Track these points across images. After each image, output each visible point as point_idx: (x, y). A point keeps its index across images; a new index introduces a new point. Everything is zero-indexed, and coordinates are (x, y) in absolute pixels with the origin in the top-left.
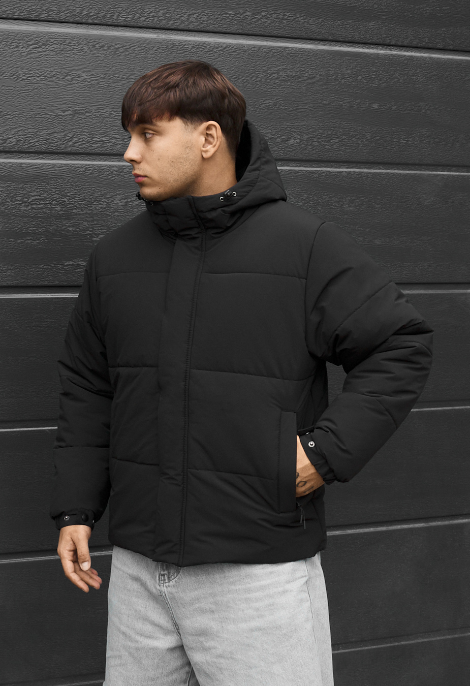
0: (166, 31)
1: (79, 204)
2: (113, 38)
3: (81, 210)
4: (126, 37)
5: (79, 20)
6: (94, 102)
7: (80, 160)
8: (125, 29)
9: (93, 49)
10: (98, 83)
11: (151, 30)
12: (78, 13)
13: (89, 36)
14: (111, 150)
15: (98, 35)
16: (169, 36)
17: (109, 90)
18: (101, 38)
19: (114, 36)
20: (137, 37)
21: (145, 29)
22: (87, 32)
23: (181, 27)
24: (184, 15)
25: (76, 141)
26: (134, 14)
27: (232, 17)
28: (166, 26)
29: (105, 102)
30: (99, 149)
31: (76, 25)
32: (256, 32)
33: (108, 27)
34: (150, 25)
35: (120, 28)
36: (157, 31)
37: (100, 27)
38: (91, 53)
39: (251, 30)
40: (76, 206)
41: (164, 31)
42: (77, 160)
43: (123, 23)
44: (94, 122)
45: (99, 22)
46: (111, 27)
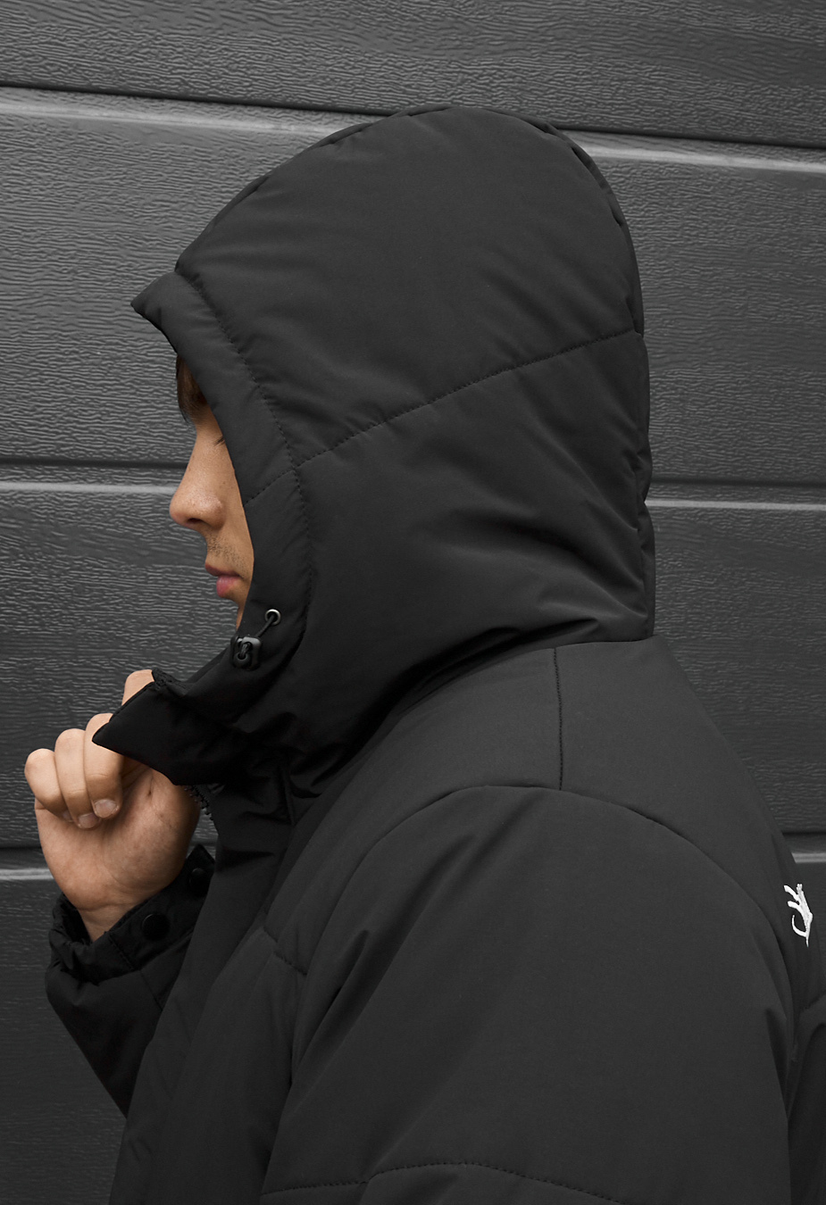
0: (301, 113)
1: (34, 606)
2: (146, 131)
3: (42, 625)
4: (183, 129)
5: (47, 79)
6: (85, 314)
7: (40, 481)
8: (181, 105)
9: (86, 161)
10: (98, 259)
11: (257, 111)
12: (45, 58)
13: (77, 124)
14: (134, 450)
15: (101, 122)
16: (309, 128)
17: (131, 278)
18: (108, 130)
19: (146, 126)
20: (217, 131)
21: (239, 108)
22: (69, 113)
23: (343, 104)
24: (354, 68)
25: (30, 425)
26: (206, 63)
27: (490, 75)
28: (303, 98)
29: (117, 313)
30: (96, 449)
31: (39, 92)
32: (560, 118)
33: (132, 99)
34: (257, 93)
35: (168, 104)
36: (277, 112)
37: (109, 99)
38: (81, 173)
39: (545, 113)
40: (24, 614)
41: (297, 112)
42: (32, 478)
43: (175, 89)
44: (85, 371)
45: (107, 85)
46: (142, 101)
